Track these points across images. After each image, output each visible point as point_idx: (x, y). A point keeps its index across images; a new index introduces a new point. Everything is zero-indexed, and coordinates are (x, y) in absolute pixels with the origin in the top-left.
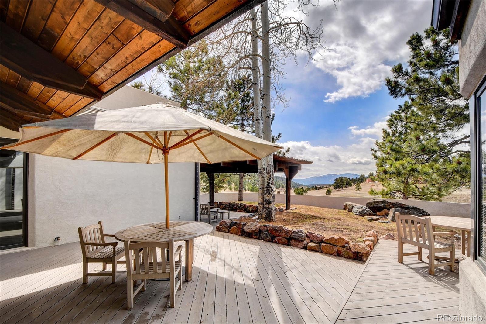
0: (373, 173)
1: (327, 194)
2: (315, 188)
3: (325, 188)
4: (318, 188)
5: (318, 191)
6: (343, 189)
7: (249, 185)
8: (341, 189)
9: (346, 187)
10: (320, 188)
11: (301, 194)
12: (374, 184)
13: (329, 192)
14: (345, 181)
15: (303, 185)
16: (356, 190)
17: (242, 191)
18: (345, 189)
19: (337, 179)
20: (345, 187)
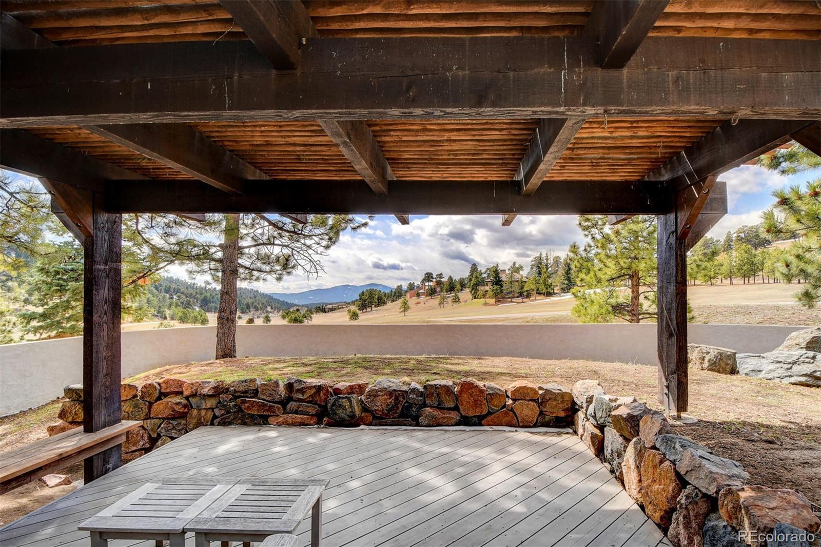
0: (414, 283)
1: (351, 319)
2: (322, 309)
3: (341, 308)
4: (327, 310)
5: (327, 314)
6: (374, 309)
7: (173, 307)
8: (369, 309)
9: (378, 305)
10: (332, 310)
11: (301, 322)
12: (419, 300)
13: (354, 316)
14: (376, 297)
15: (298, 306)
16: (402, 310)
17: (233, 321)
18: (376, 310)
19: (363, 293)
20: (375, 306)
